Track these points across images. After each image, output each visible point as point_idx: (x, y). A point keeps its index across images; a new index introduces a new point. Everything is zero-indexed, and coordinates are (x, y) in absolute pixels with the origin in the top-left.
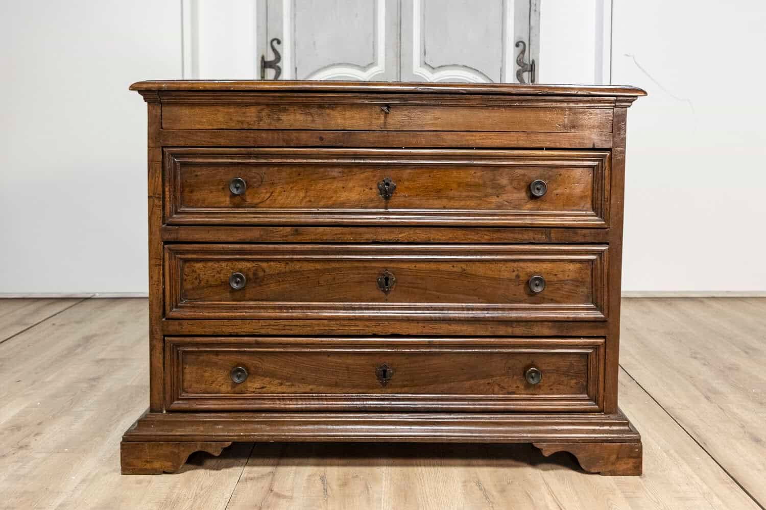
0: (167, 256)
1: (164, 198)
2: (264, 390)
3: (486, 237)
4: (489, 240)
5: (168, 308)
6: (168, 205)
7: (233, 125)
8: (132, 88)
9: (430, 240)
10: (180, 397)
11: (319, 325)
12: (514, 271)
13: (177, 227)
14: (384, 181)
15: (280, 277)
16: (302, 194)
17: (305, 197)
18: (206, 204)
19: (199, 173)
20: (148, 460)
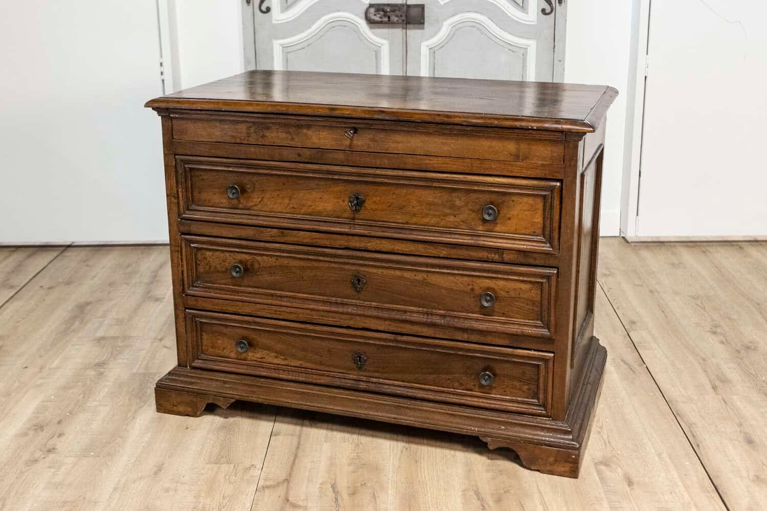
0: (183, 245)
1: (178, 197)
2: (264, 360)
3: (444, 252)
4: (447, 255)
5: (186, 286)
6: (181, 203)
7: (228, 139)
8: (148, 105)
9: (394, 250)
10: (200, 358)
11: (303, 313)
12: (469, 285)
13: (189, 222)
14: (354, 195)
15: (271, 270)
16: (286, 201)
17: (289, 204)
18: (211, 204)
19: (205, 178)
20: (175, 404)
